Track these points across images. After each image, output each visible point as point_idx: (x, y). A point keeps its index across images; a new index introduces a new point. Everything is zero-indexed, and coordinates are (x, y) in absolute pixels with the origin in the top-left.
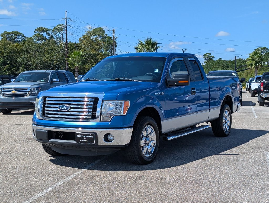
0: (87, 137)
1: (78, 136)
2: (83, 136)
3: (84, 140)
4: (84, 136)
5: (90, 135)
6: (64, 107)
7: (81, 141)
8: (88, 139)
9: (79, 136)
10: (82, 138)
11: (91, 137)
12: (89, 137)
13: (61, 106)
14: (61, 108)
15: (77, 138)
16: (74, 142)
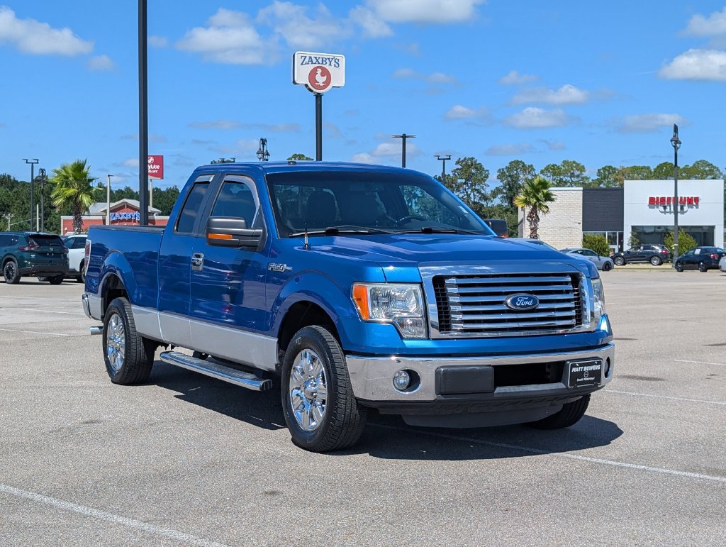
0: (591, 368)
1: (574, 370)
2: (583, 369)
3: (583, 378)
4: (585, 368)
5: (596, 363)
6: (525, 300)
7: (578, 380)
9: (577, 370)
10: (581, 374)
11: (597, 367)
12: (594, 368)
13: (517, 298)
14: (519, 302)
15: (573, 374)
16: (560, 385)
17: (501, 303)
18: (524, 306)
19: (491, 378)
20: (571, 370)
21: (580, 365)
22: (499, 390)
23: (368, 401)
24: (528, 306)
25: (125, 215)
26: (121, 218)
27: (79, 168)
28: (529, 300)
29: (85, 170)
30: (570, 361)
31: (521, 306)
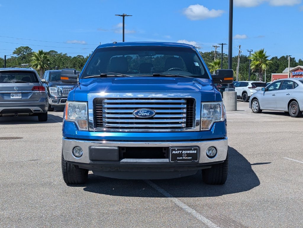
0: (188, 152)
1: (174, 152)
2: (182, 152)
3: (182, 157)
4: (184, 152)
5: (193, 149)
6: (144, 112)
7: (178, 158)
8: (188, 155)
9: (177, 152)
10: (181, 155)
11: (193, 152)
12: (191, 152)
13: (139, 111)
14: (140, 113)
15: (173, 155)
16: (166, 160)
17: (131, 113)
18: (144, 116)
19: (117, 154)
20: (172, 152)
21: (178, 150)
22: (124, 160)
23: (71, 162)
24: (146, 116)
25: (299, 73)
26: (297, 74)
27: (261, 52)
28: (148, 112)
29: (264, 53)
30: (172, 147)
31: (141, 116)
